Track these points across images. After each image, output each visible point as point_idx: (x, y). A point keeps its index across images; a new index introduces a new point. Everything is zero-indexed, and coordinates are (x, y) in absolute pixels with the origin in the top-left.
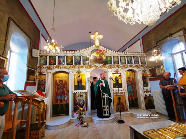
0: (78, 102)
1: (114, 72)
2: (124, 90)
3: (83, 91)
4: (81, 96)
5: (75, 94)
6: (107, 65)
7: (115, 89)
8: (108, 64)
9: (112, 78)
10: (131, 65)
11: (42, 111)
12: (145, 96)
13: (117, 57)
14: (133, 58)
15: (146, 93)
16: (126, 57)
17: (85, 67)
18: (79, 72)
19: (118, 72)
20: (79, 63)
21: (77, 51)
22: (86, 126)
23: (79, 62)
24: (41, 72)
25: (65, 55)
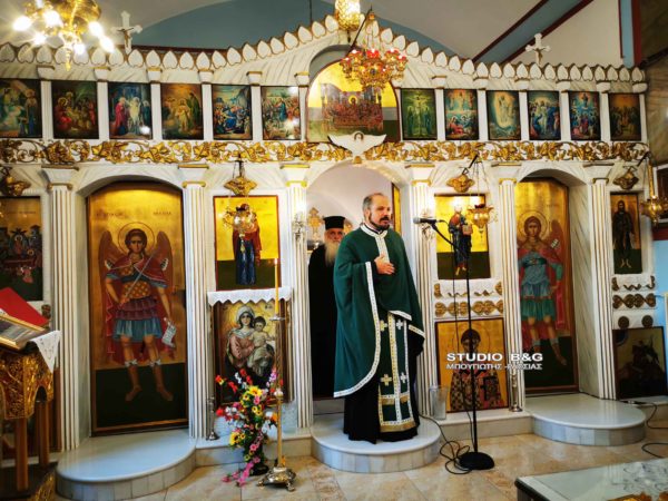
0: (237, 355)
1: (449, 185)
2: (499, 289)
3: (267, 294)
4: (255, 322)
5: (218, 312)
6: (408, 146)
7: (446, 284)
8: (410, 138)
9: (433, 223)
10: (552, 143)
11: (29, 402)
12: (617, 327)
13: (467, 97)
14: (564, 99)
15: (623, 311)
16: (523, 98)
17: (275, 158)
18: (238, 187)
19: (471, 190)
20: (243, 131)
21: (224, 52)
22: (280, 485)
23: (238, 125)
24: (10, 180)
25: (154, 76)
